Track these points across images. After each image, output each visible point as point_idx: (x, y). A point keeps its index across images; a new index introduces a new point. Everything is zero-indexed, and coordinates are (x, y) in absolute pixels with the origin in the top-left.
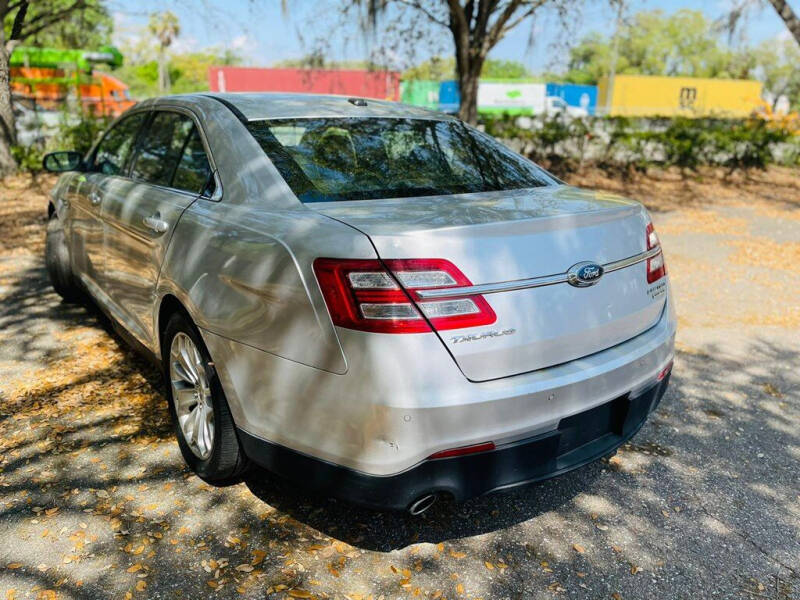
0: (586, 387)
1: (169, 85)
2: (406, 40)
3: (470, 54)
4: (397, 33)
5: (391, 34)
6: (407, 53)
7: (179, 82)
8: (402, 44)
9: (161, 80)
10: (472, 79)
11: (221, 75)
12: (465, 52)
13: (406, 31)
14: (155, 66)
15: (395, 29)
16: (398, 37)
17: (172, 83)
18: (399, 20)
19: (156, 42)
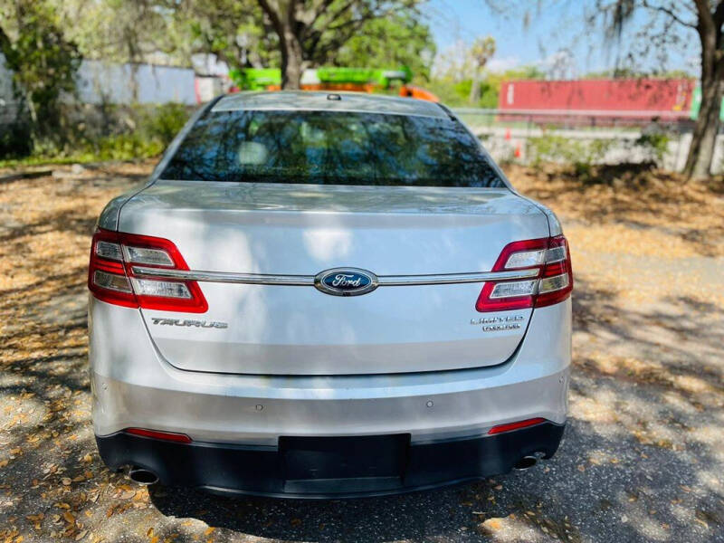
0: (313, 408)
1: (478, 98)
2: (657, 45)
3: (714, 57)
4: (648, 38)
5: (642, 40)
6: (659, 58)
7: (486, 95)
8: (653, 49)
9: (472, 95)
10: (715, 84)
11: (511, 88)
12: (709, 54)
13: (658, 37)
14: (470, 83)
15: (645, 34)
16: (649, 41)
17: (481, 95)
18: (651, 26)
19: (475, 63)
